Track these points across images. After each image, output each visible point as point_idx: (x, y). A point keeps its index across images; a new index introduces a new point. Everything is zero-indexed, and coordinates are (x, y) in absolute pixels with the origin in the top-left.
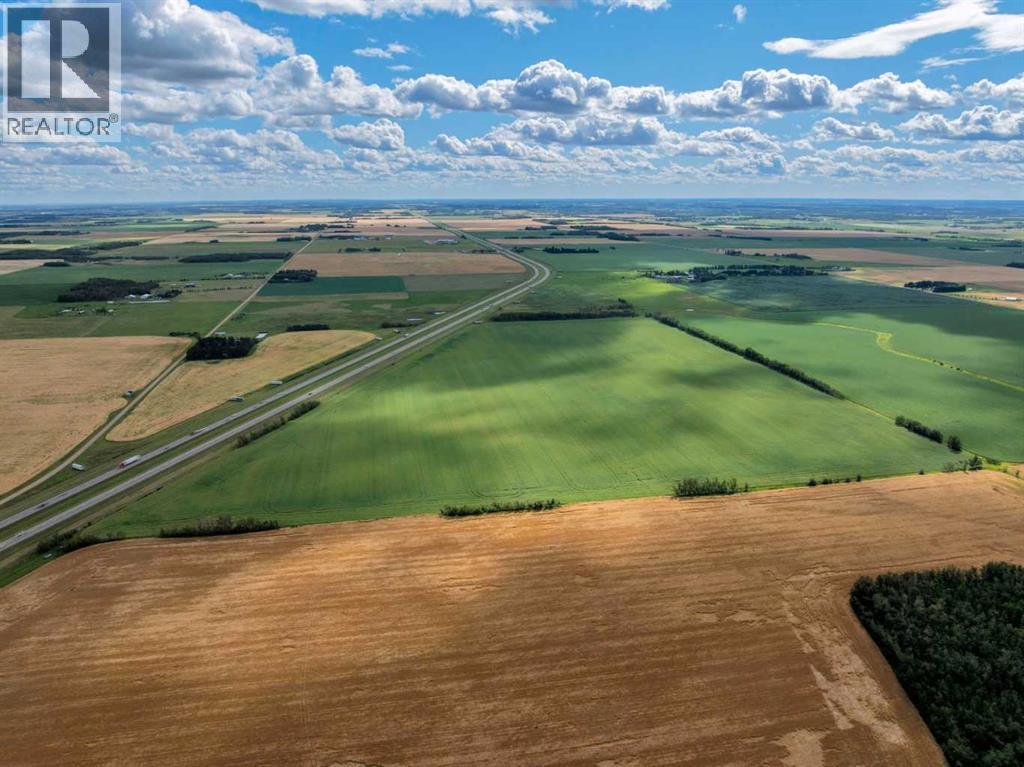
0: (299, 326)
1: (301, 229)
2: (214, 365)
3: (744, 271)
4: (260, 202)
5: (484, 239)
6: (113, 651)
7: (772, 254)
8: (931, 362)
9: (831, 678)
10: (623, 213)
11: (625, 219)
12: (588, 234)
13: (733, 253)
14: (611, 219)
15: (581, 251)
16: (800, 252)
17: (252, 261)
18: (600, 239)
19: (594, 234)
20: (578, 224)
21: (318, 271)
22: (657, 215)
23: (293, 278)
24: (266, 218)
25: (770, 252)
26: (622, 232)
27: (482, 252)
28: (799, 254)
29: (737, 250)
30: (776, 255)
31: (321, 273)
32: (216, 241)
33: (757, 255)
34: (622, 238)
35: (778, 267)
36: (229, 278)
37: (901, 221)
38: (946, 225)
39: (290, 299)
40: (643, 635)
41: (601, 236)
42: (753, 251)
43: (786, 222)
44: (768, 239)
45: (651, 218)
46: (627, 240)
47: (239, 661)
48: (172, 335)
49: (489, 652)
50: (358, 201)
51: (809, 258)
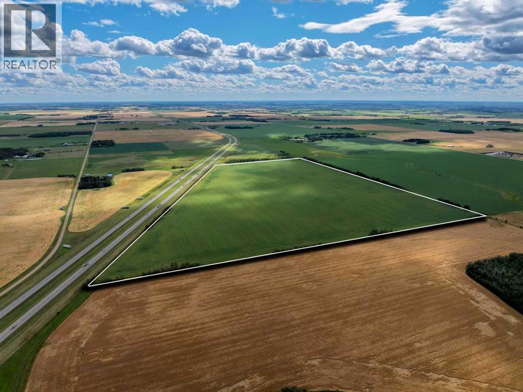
0: (129, 169)
1: (85, 118)
2: (97, 191)
3: (329, 136)
4: (48, 104)
5: (189, 122)
6: (165, 329)
7: (336, 128)
8: (435, 175)
9: (477, 302)
10: (250, 108)
11: (253, 111)
12: (241, 119)
13: (317, 128)
14: (246, 111)
15: (244, 128)
16: (348, 126)
17: (71, 136)
18: (248, 122)
19: (245, 119)
20: (231, 114)
21: (115, 140)
22: (268, 109)
23: (103, 145)
24: (58, 112)
25: (334, 127)
26: (257, 118)
27: (194, 129)
28: (348, 127)
29: (319, 126)
30: (337, 128)
31: (116, 142)
32: (41, 126)
33: (329, 128)
34: (259, 121)
35: (343, 134)
36: (67, 145)
37: (382, 111)
38: (402, 113)
39: (109, 155)
40: (397, 294)
41: (247, 120)
42: (327, 126)
43: (330, 112)
44: (328, 120)
45: (265, 111)
46: (261, 122)
47: (231, 325)
48: (59, 176)
49: (339, 308)
50: (105, 103)
51: (353, 129)
